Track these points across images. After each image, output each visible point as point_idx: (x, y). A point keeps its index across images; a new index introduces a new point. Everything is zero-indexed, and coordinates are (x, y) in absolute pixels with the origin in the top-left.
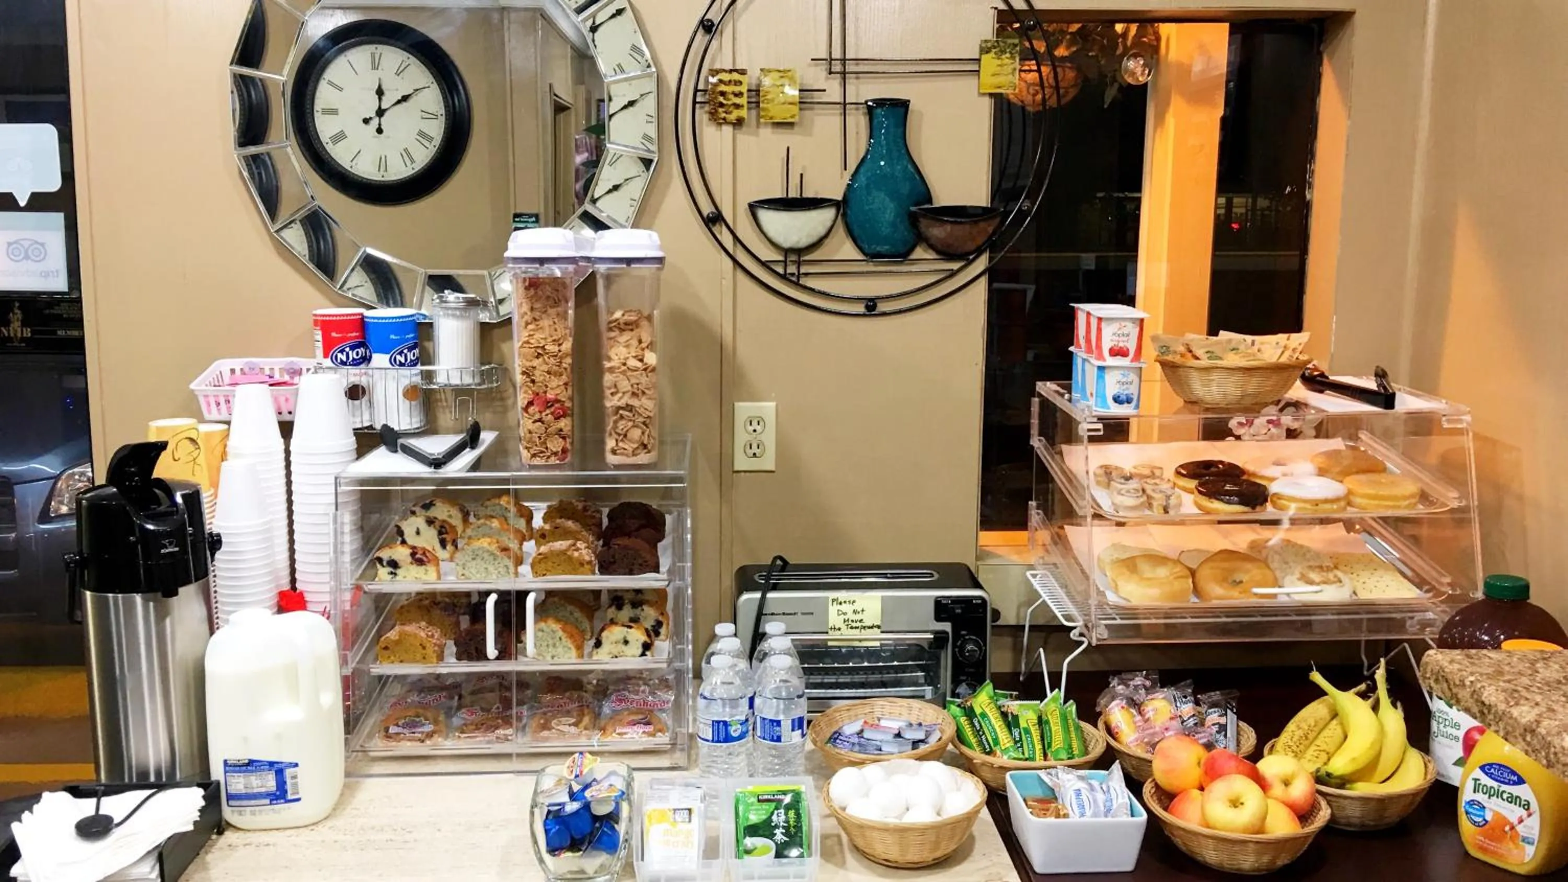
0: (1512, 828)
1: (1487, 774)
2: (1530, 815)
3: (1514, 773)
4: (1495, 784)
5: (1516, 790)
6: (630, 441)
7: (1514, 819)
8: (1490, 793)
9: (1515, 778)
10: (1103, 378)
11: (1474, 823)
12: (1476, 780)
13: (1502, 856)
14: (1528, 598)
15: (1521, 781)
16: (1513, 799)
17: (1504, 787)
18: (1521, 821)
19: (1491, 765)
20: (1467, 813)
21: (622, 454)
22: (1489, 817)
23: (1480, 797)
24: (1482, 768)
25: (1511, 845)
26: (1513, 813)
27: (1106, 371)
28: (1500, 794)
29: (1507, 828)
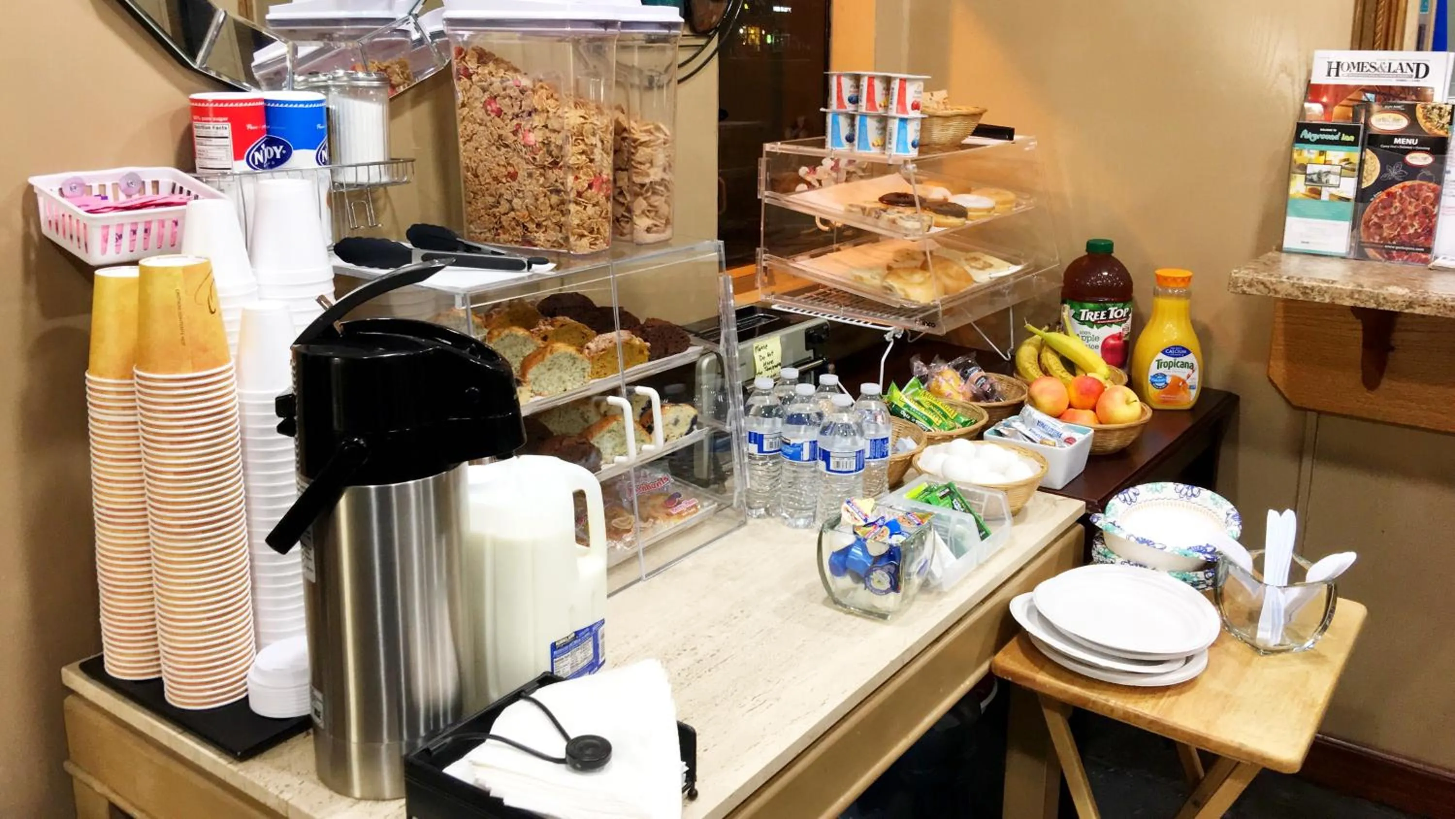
0: (1184, 382)
1: (1166, 354)
2: (1193, 371)
3: (1184, 348)
4: (1172, 359)
5: (1184, 359)
6: (660, 218)
7: (1184, 377)
8: (1169, 365)
9: (1185, 352)
10: (906, 128)
11: (1159, 387)
12: (1158, 361)
13: (1177, 402)
14: (1112, 252)
15: (1188, 352)
16: (1184, 365)
17: (1178, 359)
18: (1189, 377)
19: (1169, 348)
20: (1152, 383)
21: (656, 232)
22: (1169, 380)
23: (1163, 370)
24: (1163, 352)
25: (1183, 393)
26: (1182, 373)
27: (908, 122)
28: (1175, 365)
29: (1181, 384)
